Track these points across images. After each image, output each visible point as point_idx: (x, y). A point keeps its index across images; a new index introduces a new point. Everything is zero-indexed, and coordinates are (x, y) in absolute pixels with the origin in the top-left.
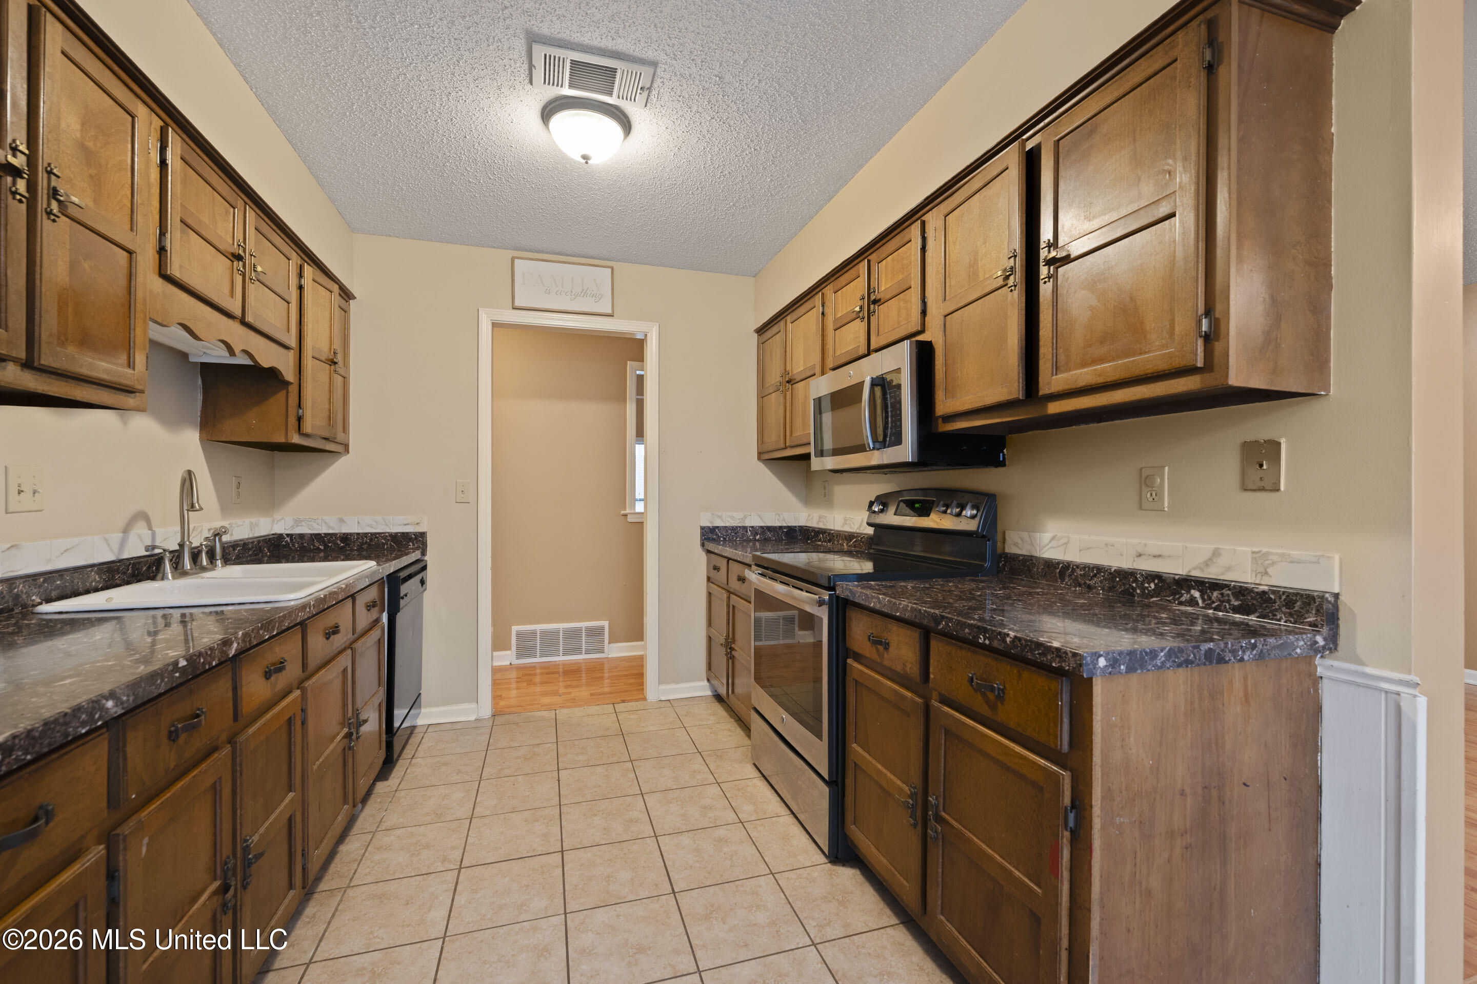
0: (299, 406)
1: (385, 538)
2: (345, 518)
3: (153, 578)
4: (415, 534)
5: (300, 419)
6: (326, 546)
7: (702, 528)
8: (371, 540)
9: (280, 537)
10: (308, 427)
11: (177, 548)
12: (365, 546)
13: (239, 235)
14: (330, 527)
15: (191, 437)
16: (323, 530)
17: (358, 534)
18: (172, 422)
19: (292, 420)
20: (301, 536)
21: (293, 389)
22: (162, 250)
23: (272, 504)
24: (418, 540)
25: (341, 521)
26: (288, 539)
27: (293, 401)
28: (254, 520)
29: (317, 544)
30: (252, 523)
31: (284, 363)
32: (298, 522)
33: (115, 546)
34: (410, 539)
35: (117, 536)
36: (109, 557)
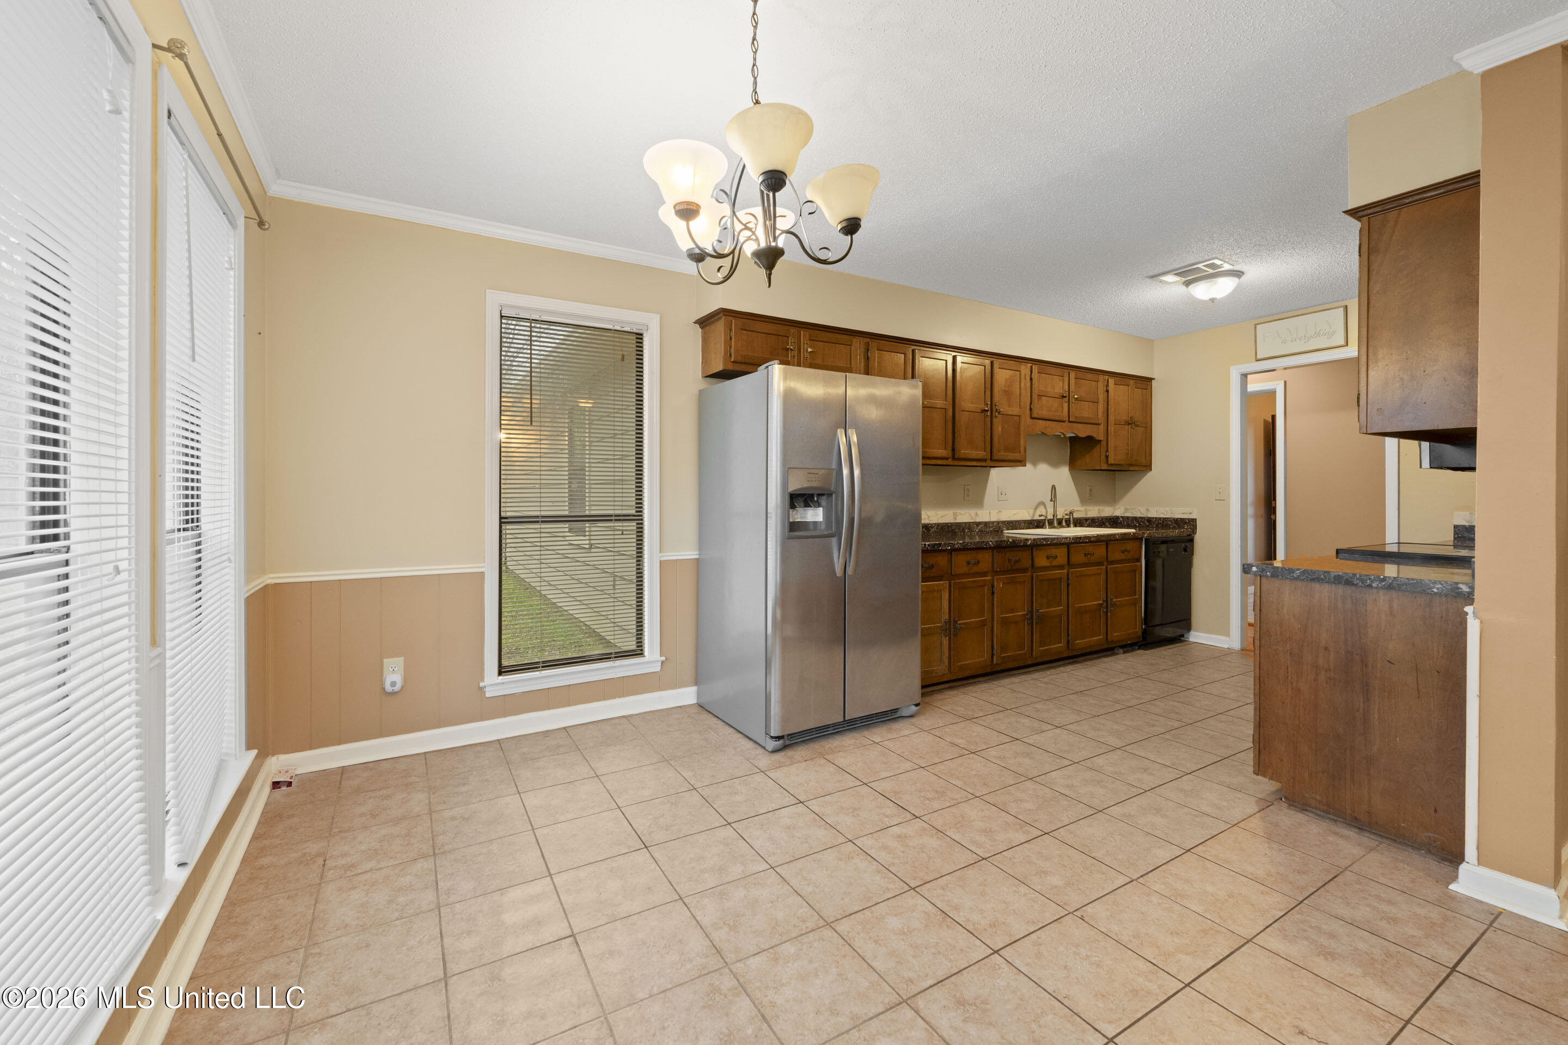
0: (1107, 451)
1: (1171, 521)
2: (1150, 509)
3: (1042, 528)
4: (1188, 519)
5: (1107, 457)
6: (1139, 524)
7: (1455, 527)
8: (1163, 522)
9: (1117, 518)
10: (1111, 461)
11: (1052, 518)
12: (1160, 525)
13: (1066, 387)
14: (1141, 513)
15: (1065, 471)
16: (1139, 515)
17: (1156, 518)
18: (1055, 464)
19: (1103, 457)
20: (1128, 518)
21: (1104, 443)
22: (1031, 409)
23: (1113, 500)
24: (1192, 523)
25: (1148, 510)
26: (1121, 519)
27: (1103, 449)
28: (1101, 508)
29: (1135, 523)
30: (1099, 509)
31: (1099, 433)
32: (1126, 510)
33: (1031, 514)
34: (1185, 523)
35: (1031, 511)
36: (1029, 518)
